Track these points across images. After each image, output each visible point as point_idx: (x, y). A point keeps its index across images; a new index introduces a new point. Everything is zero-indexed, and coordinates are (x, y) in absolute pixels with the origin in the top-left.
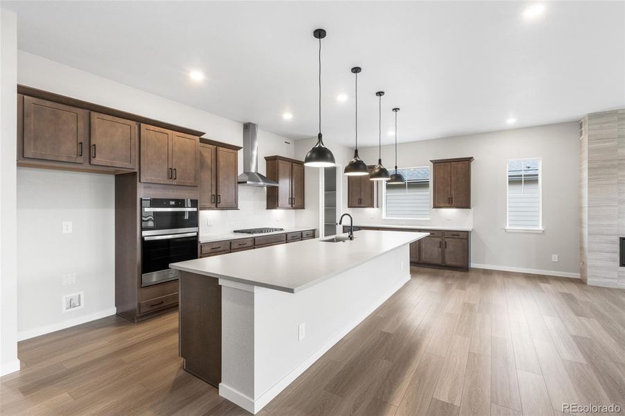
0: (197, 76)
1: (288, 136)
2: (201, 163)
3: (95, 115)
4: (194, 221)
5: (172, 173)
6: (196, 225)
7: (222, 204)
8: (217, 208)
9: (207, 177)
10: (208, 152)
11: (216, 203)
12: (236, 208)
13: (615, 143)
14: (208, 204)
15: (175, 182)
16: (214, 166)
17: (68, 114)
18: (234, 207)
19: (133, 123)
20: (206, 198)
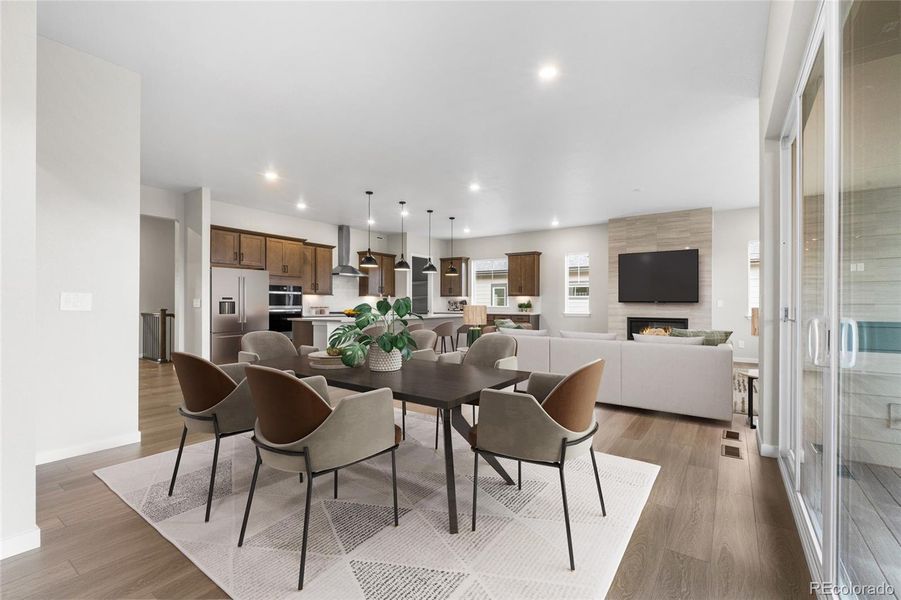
0: (301, 206)
1: (380, 233)
2: (304, 259)
3: (242, 235)
4: (298, 301)
5: (285, 269)
6: (300, 304)
7: (319, 291)
8: (316, 293)
9: (308, 269)
10: (309, 251)
11: (315, 290)
12: (331, 294)
13: (624, 244)
14: (309, 291)
15: (286, 274)
16: (313, 262)
17: (230, 237)
18: (329, 293)
19: (263, 238)
20: (307, 286)
